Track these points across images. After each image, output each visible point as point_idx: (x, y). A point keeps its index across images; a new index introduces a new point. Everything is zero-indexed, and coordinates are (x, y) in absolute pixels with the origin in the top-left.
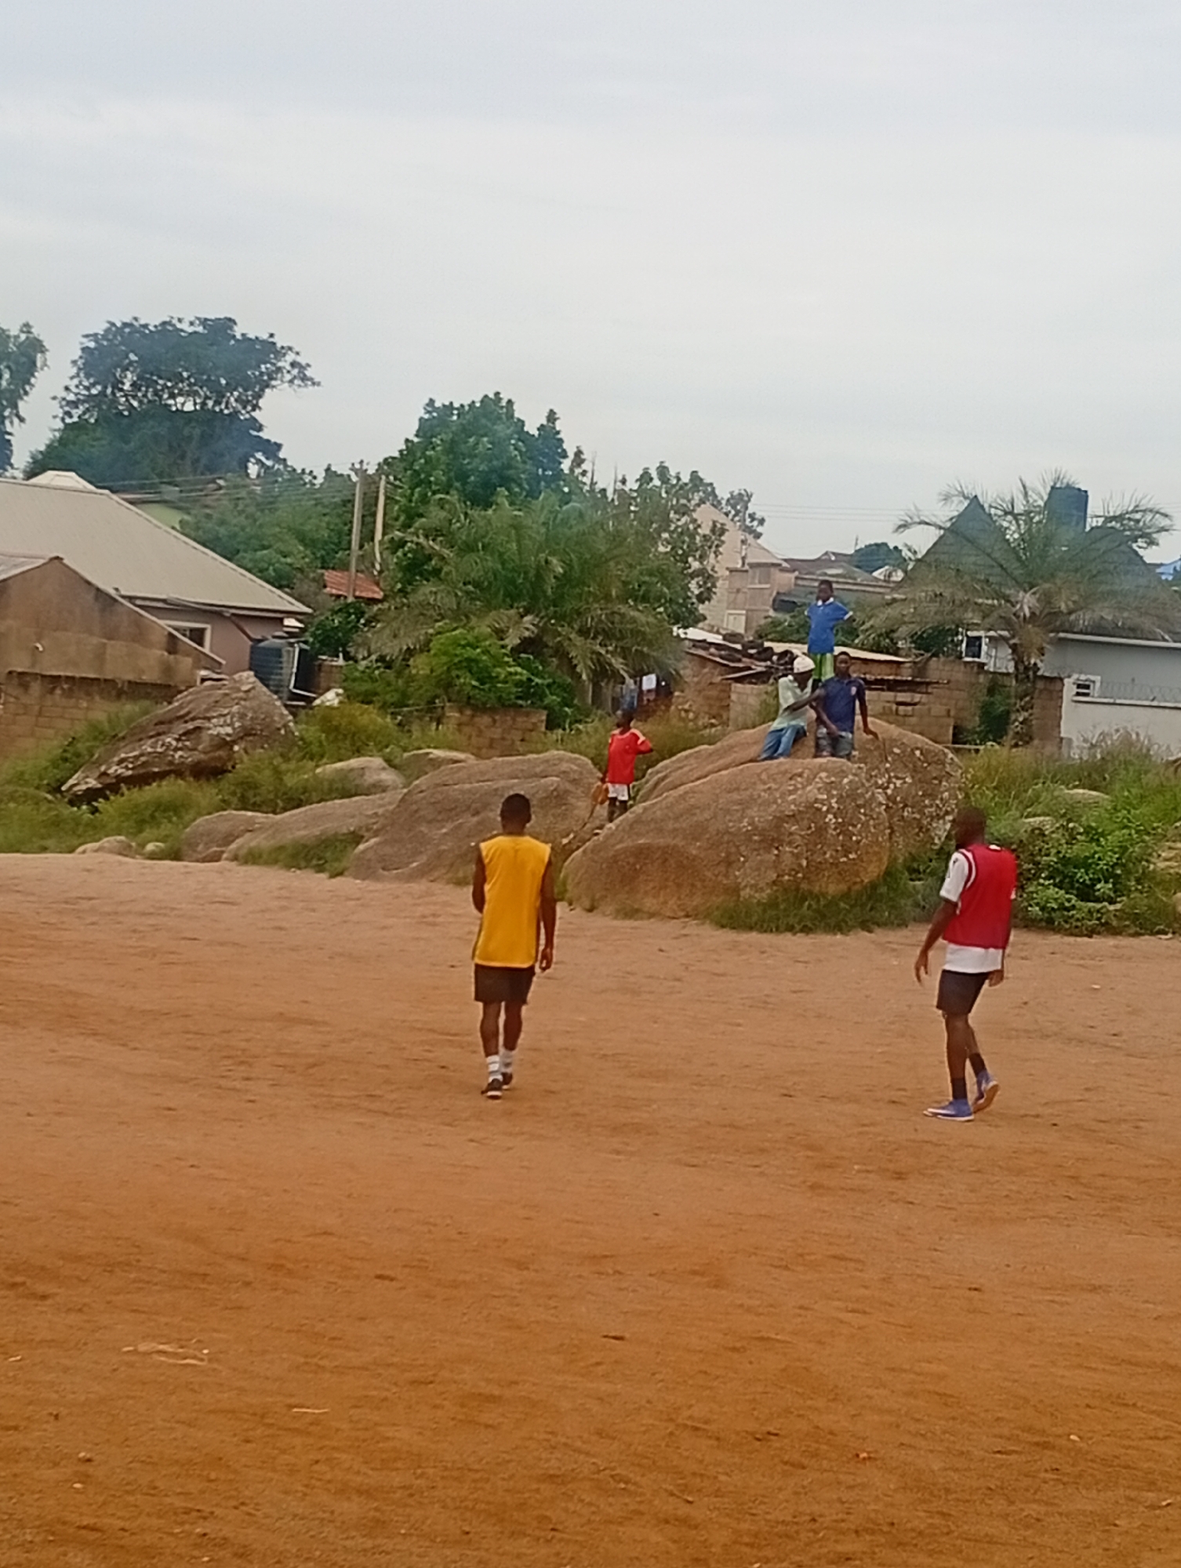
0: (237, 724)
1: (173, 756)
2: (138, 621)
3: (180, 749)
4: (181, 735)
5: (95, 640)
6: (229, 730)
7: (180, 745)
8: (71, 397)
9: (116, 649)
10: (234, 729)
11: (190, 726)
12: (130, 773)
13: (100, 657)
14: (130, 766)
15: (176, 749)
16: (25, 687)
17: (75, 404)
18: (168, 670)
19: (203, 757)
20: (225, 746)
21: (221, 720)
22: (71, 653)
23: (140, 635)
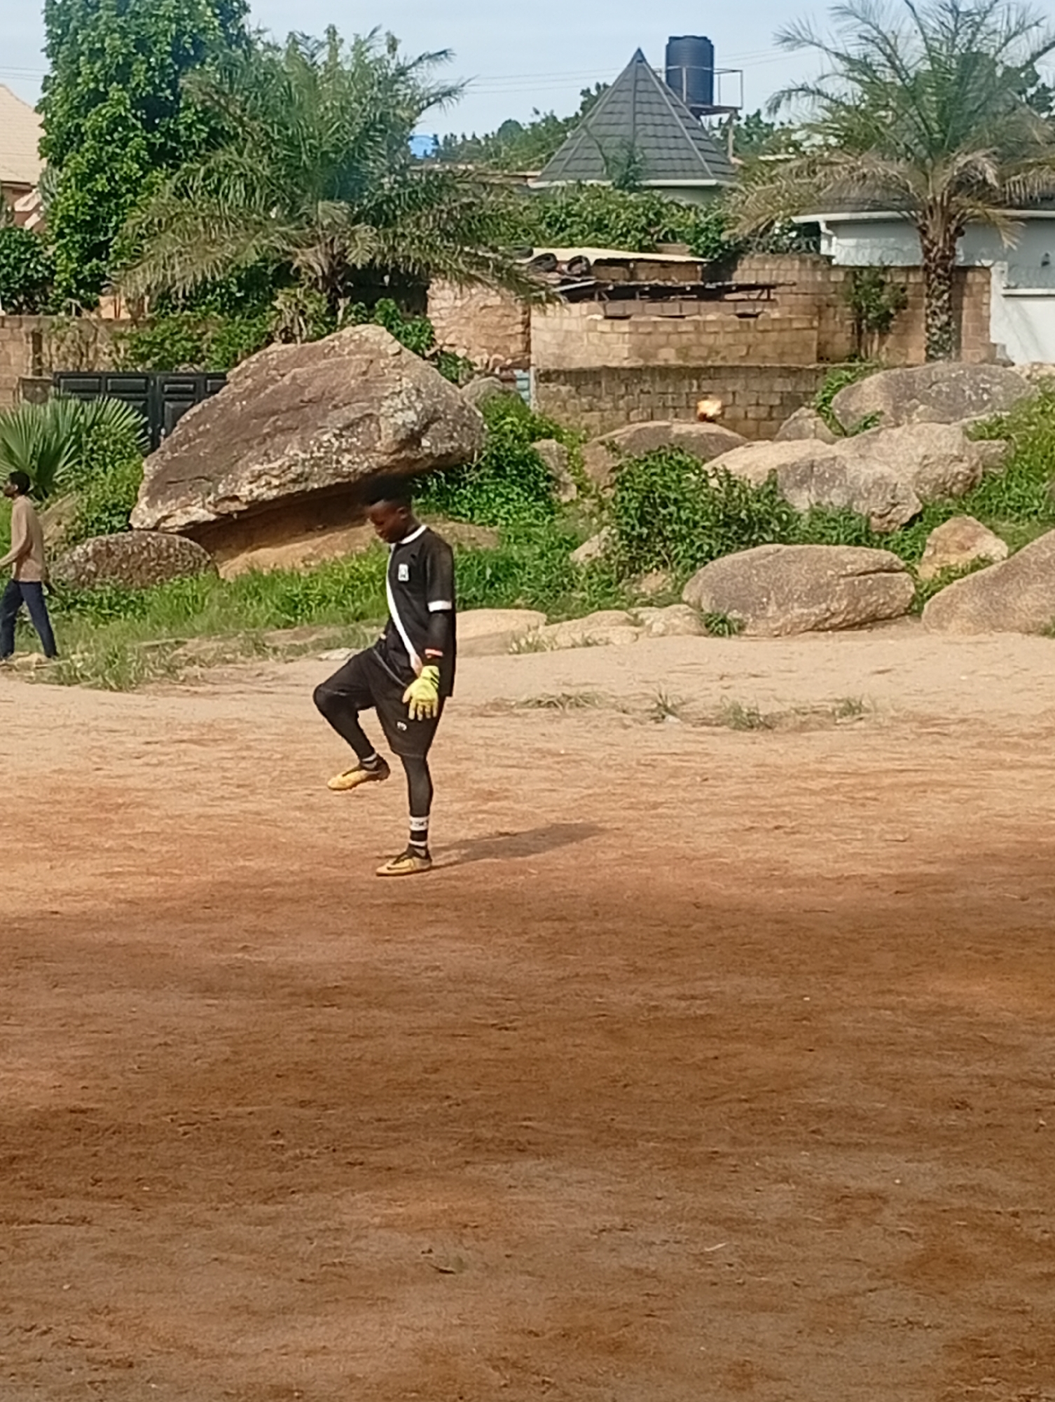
0: (419, 406)
1: (338, 462)
3: (348, 451)
4: (341, 430)
6: (411, 416)
7: (344, 445)
10: (416, 412)
11: (351, 414)
12: (275, 492)
14: (276, 482)
15: (341, 451)
19: (385, 460)
20: (413, 439)
21: (397, 402)
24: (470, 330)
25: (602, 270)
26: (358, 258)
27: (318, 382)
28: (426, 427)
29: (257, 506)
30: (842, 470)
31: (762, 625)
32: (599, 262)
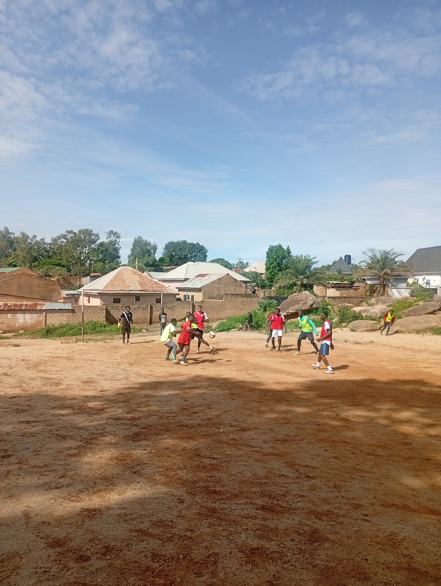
4: (303, 304)
5: (234, 287)
6: (312, 302)
7: (303, 306)
8: (164, 253)
9: (237, 288)
11: (304, 302)
12: (294, 312)
13: (235, 290)
14: (294, 310)
16: (228, 296)
18: (246, 292)
19: (308, 308)
20: (312, 305)
21: (310, 301)
22: (231, 290)
23: (241, 286)
24: (319, 291)
25: (336, 284)
26: (304, 283)
27: (300, 298)
28: (314, 304)
29: (292, 313)
30: (370, 310)
31: (359, 330)
32: (336, 283)
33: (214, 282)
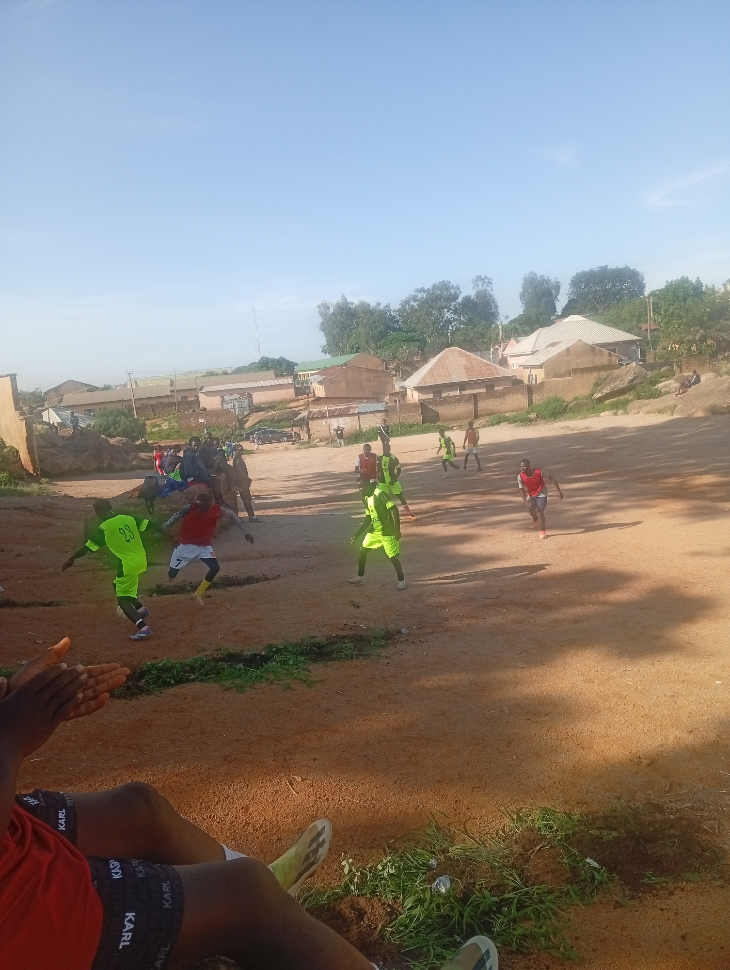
1: (620, 386)
2: (601, 351)
3: (621, 384)
4: (620, 381)
5: (591, 358)
6: (632, 377)
8: (570, 293)
9: (597, 359)
11: (622, 378)
12: (609, 392)
13: (593, 361)
14: (609, 390)
15: (619, 384)
16: (576, 372)
17: (571, 294)
18: (610, 361)
19: (626, 385)
21: (630, 376)
22: (586, 362)
23: (602, 354)
33: (560, 354)
